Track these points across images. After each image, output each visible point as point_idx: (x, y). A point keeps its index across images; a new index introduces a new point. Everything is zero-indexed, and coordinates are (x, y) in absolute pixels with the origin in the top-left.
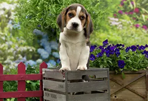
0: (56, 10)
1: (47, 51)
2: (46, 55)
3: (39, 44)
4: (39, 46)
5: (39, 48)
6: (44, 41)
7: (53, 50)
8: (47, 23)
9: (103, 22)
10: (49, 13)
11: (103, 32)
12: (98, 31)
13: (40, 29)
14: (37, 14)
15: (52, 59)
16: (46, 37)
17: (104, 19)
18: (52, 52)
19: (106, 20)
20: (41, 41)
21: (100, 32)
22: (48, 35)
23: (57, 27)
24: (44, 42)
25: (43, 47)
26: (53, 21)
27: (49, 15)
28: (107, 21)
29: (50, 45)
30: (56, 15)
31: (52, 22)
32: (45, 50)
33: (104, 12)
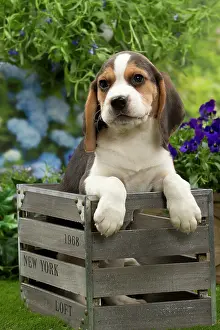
0: (66, 9)
1: (36, 128)
2: (33, 137)
3: (13, 104)
4: (11, 112)
5: (11, 117)
6: (26, 98)
7: (53, 124)
8: (37, 45)
9: (201, 43)
10: (43, 16)
11: (202, 75)
12: (186, 70)
13: (17, 64)
14: (9, 19)
15: (50, 152)
16: (34, 85)
17: (205, 35)
18: (49, 131)
19: (210, 38)
20: (18, 97)
21: (191, 72)
22: (39, 80)
23: (66, 59)
24: (28, 99)
25: (23, 115)
26: (54, 40)
27: (43, 23)
28: (215, 43)
29: (45, 110)
30: (65, 21)
31: (51, 44)
32: (30, 122)
33: (206, 14)
